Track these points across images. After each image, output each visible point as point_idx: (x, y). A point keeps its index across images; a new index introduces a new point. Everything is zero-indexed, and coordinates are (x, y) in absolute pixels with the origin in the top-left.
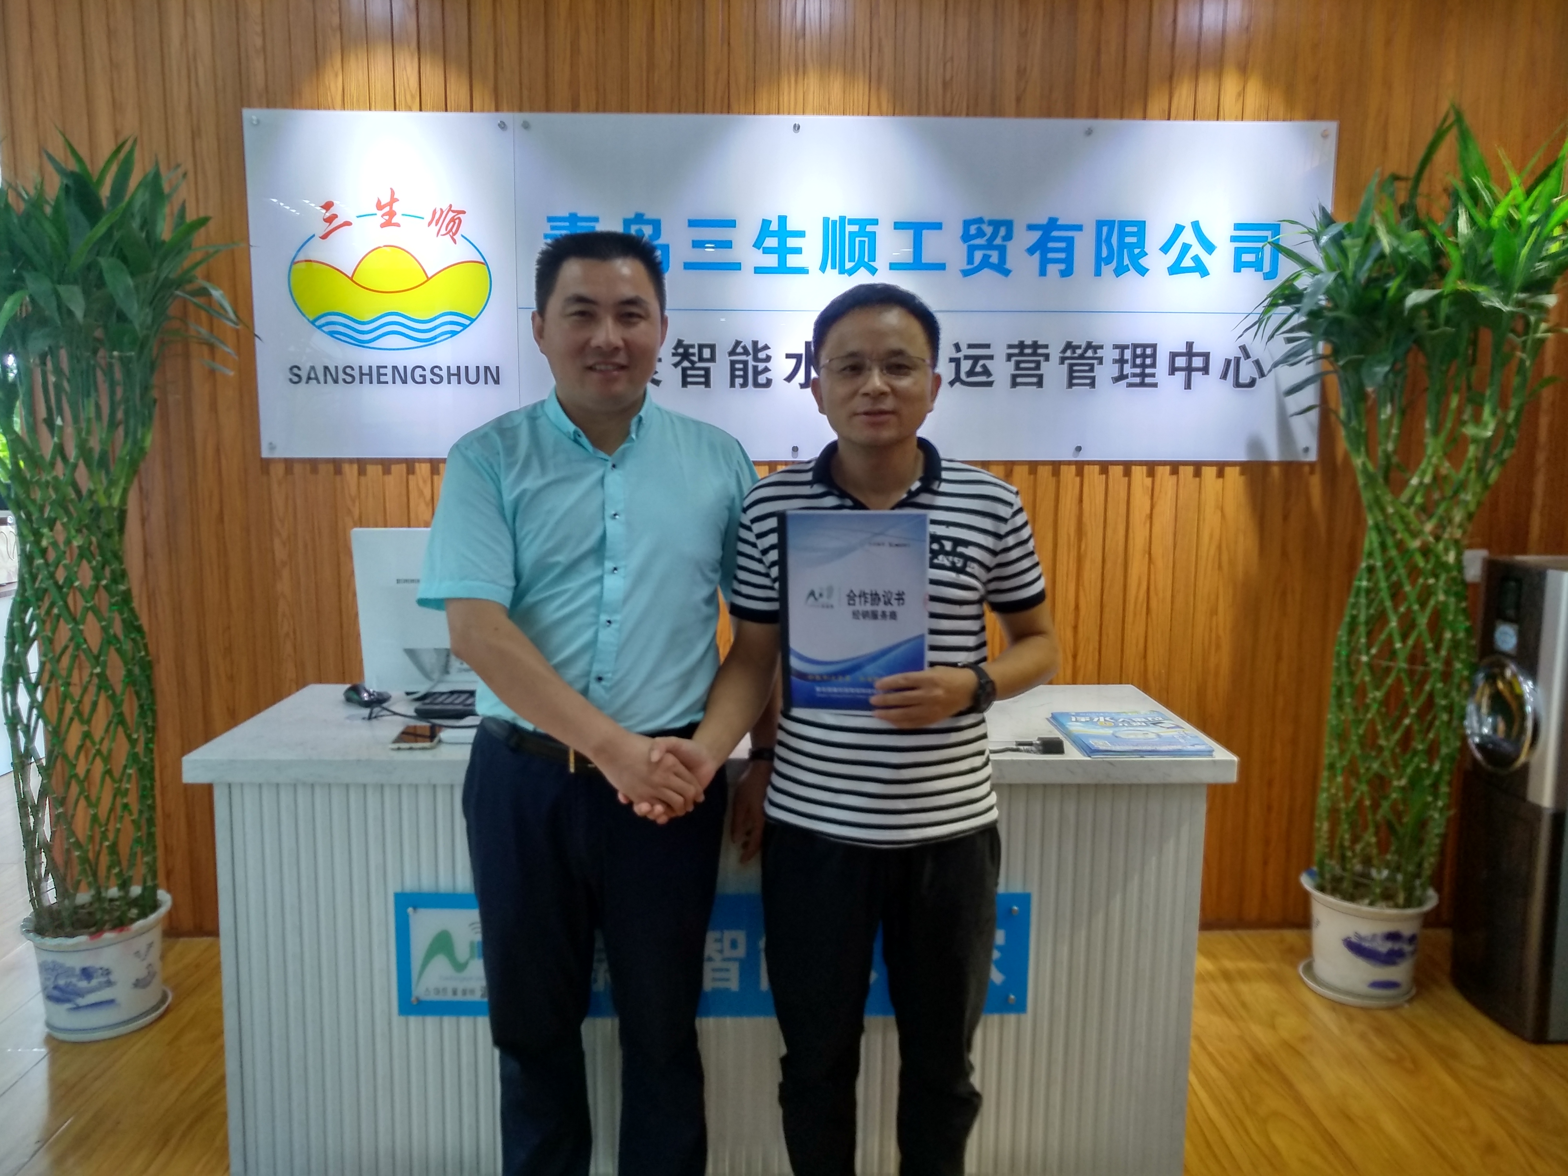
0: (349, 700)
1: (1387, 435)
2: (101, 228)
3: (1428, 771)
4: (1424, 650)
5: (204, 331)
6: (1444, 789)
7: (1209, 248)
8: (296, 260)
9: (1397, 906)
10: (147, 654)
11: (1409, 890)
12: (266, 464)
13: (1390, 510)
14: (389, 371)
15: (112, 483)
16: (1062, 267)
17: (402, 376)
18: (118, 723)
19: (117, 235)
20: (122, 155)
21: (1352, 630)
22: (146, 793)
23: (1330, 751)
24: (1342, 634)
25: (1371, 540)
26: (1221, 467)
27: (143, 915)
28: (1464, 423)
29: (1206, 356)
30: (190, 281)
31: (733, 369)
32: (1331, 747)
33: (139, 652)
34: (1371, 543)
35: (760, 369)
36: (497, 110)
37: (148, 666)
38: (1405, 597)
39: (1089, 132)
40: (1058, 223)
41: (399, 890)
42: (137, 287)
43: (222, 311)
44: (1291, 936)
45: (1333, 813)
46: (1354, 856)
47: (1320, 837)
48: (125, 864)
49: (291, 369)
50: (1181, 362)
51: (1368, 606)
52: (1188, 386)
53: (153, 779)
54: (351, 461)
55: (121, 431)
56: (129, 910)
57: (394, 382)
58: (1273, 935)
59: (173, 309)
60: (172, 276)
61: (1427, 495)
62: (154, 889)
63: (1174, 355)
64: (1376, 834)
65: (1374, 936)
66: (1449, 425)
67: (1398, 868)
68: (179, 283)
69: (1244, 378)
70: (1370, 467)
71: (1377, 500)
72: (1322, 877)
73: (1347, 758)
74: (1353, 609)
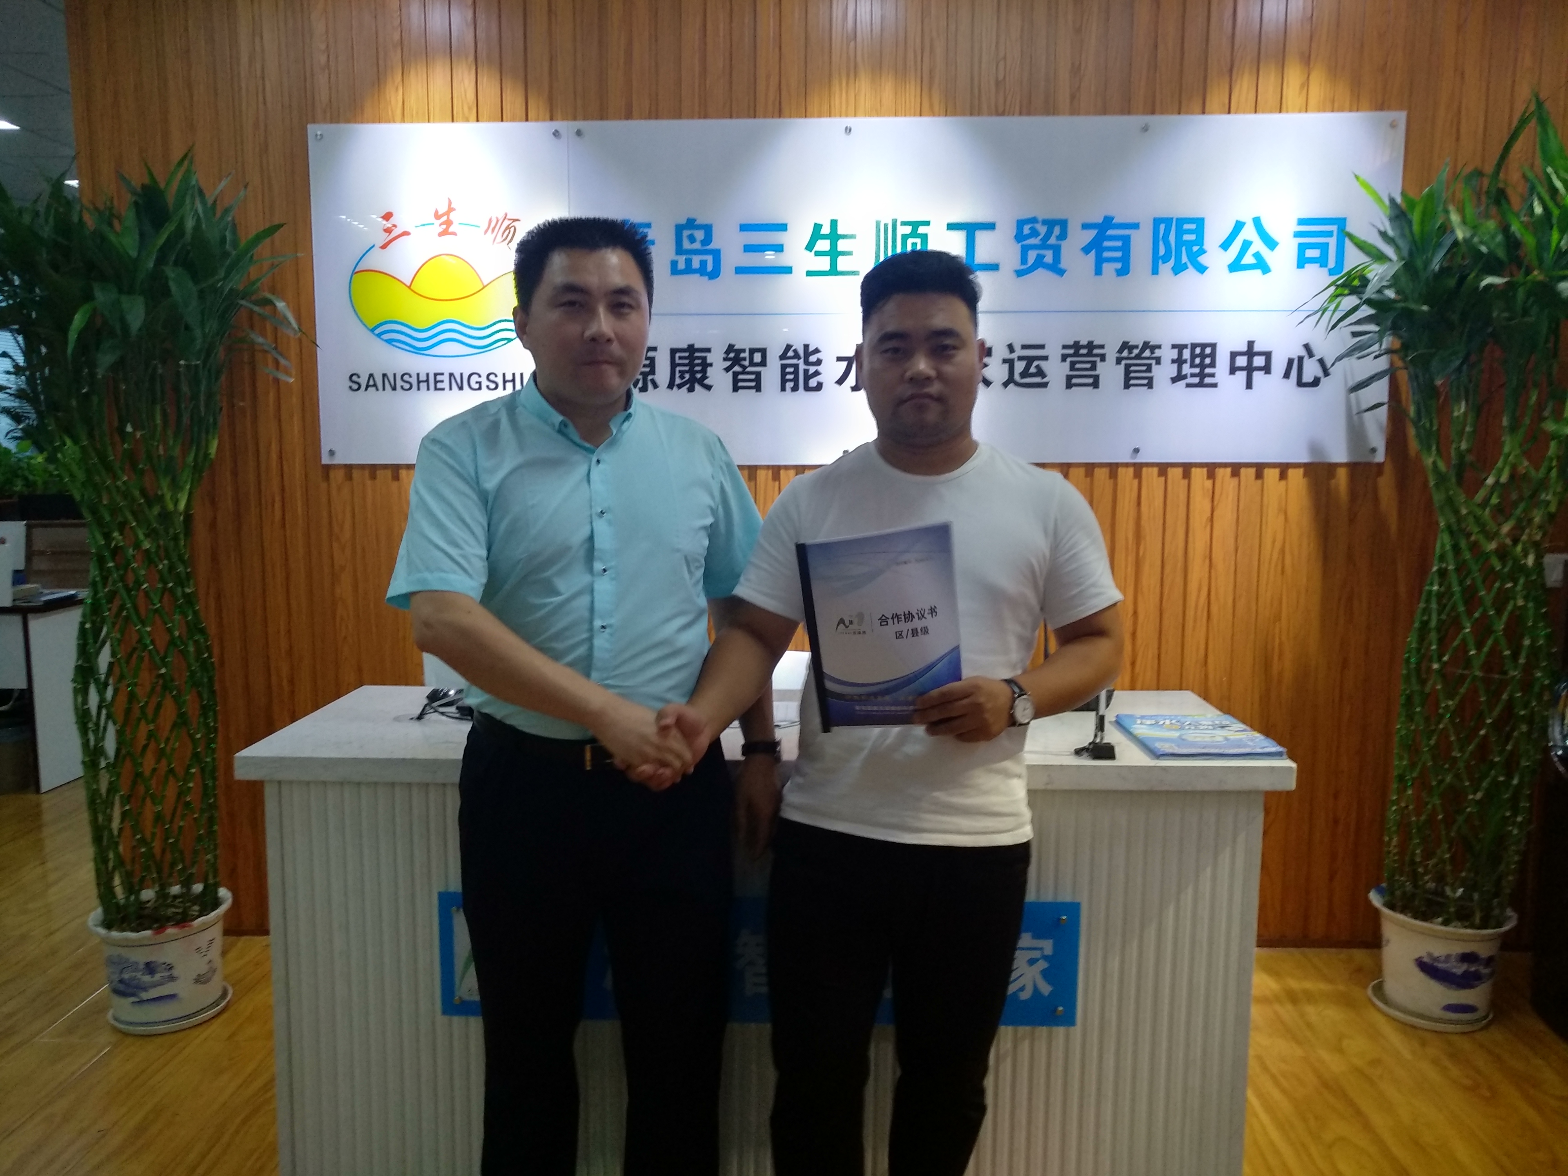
1: (1461, 433)
3: (1507, 784)
4: (1501, 657)
5: (268, 344)
6: (1524, 804)
7: (1272, 244)
8: (357, 270)
9: (1473, 926)
10: (211, 655)
11: (1487, 910)
12: (328, 468)
13: (1464, 511)
14: (446, 378)
15: (179, 487)
16: (1119, 266)
17: (458, 383)
18: (181, 725)
21: (1423, 636)
22: (209, 792)
23: (1399, 763)
24: (1412, 640)
25: (1444, 542)
26: (1284, 469)
27: (205, 912)
28: (1544, 419)
29: (1268, 355)
30: (255, 292)
31: (784, 374)
32: (1401, 758)
33: (203, 654)
34: (1443, 546)
35: (811, 372)
36: (552, 119)
37: (210, 668)
38: (1480, 602)
39: (1145, 129)
40: (1114, 221)
41: (442, 890)
43: (285, 322)
44: (1360, 955)
45: (1404, 827)
46: (1427, 872)
47: (1389, 852)
48: (188, 858)
49: (351, 375)
50: (1242, 361)
51: (1440, 613)
52: (1249, 385)
53: (213, 779)
56: (191, 906)
57: (451, 389)
58: (1341, 954)
59: (240, 317)
60: (238, 287)
61: (1504, 497)
62: (215, 887)
63: (1234, 355)
64: (1450, 850)
65: (1448, 957)
66: (1527, 421)
67: (1474, 886)
68: (244, 294)
69: (1307, 377)
70: (1442, 466)
71: (1450, 501)
72: (1392, 894)
73: (1418, 770)
74: (1423, 614)
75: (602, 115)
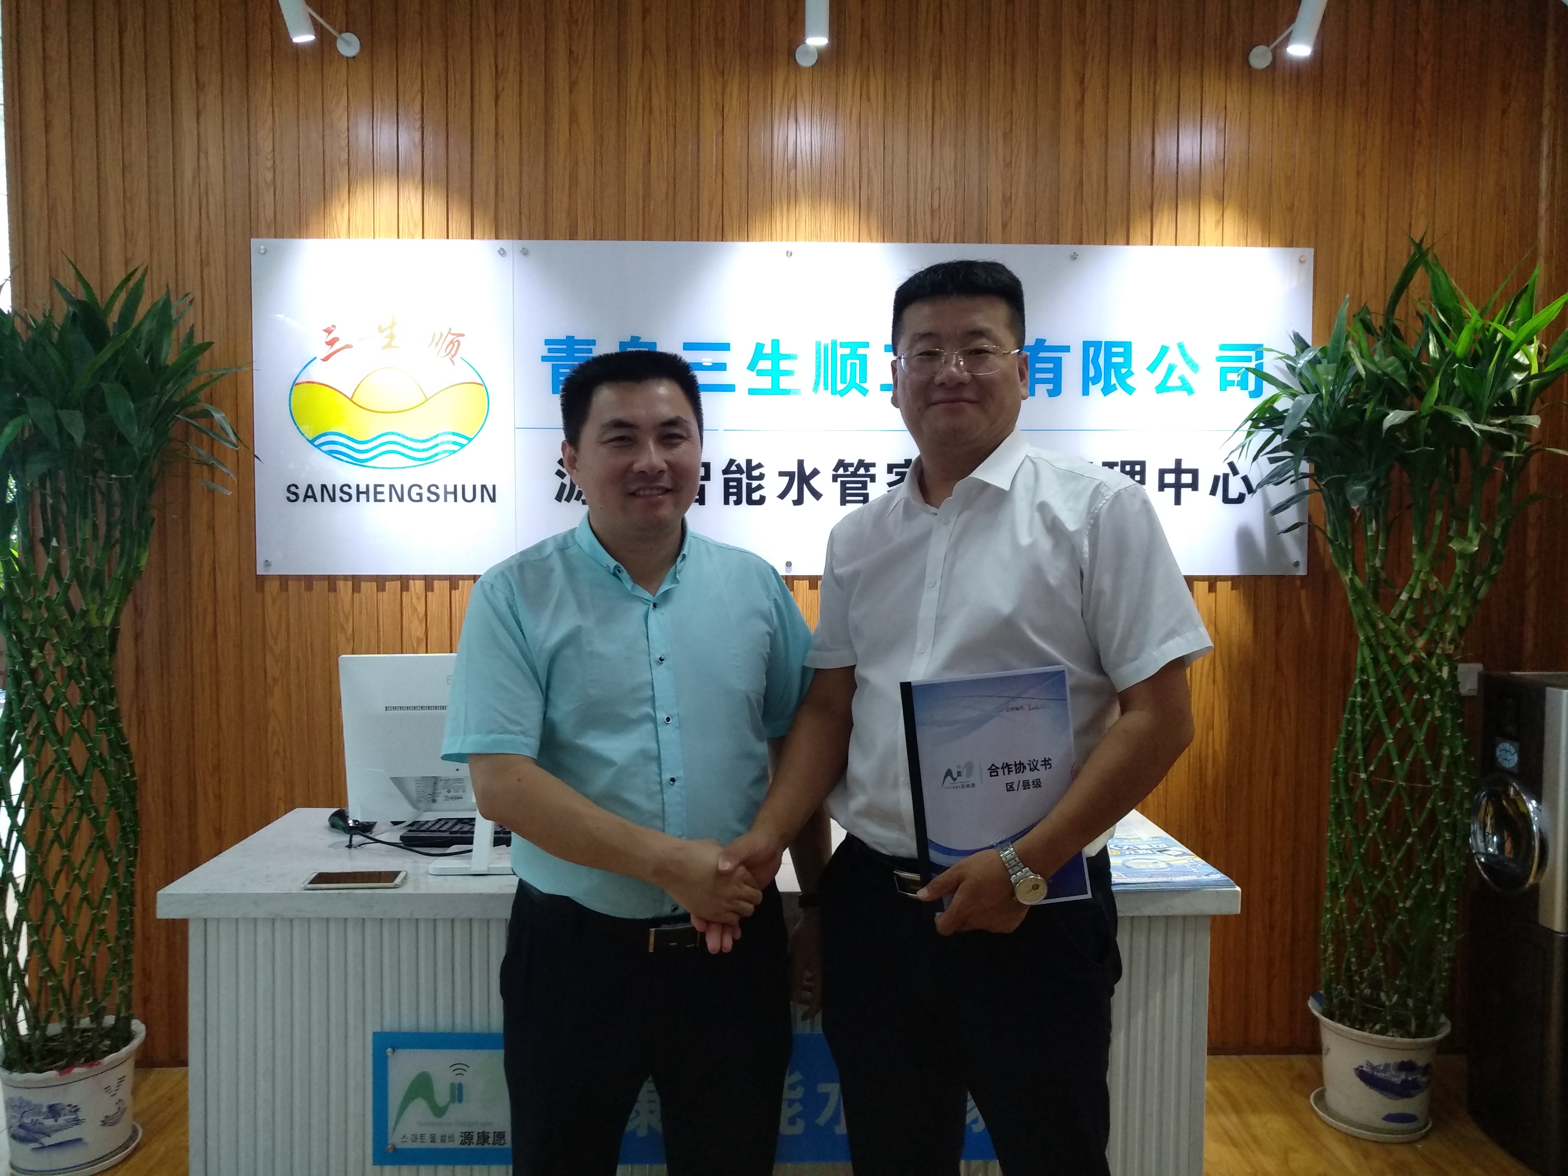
0: (333, 826)
1: (1375, 550)
2: (106, 354)
3: (1434, 891)
4: (1423, 766)
5: (204, 452)
6: (1451, 911)
7: (1194, 367)
8: (297, 382)
9: (1409, 1035)
10: (133, 774)
11: (1422, 1019)
12: (263, 578)
13: (1382, 626)
14: (386, 490)
15: (106, 602)
16: (1051, 386)
17: (399, 494)
18: (98, 848)
19: (121, 359)
20: (131, 284)
21: (1348, 747)
22: (125, 919)
23: (1332, 870)
24: (1339, 749)
25: (1363, 655)
26: (1213, 581)
27: (115, 1049)
28: (1450, 539)
29: (1195, 473)
30: (192, 404)
31: (727, 487)
32: (1333, 866)
33: (125, 773)
34: (1364, 659)
35: (754, 486)
36: (497, 238)
37: (132, 787)
38: (1401, 713)
39: (1074, 257)
40: (1046, 344)
41: (378, 1029)
42: (138, 410)
43: (224, 436)
44: (1300, 1062)
45: (1338, 934)
46: (1362, 980)
47: (1325, 960)
48: (99, 991)
49: (289, 486)
50: (1170, 478)
51: (1364, 723)
52: (1178, 501)
53: (132, 904)
54: (346, 578)
55: (118, 548)
56: (101, 1042)
57: (391, 500)
58: (1281, 1061)
59: (175, 431)
60: (176, 399)
61: (1418, 611)
62: (128, 1020)
63: (1162, 472)
64: (1384, 959)
65: (1387, 1066)
66: (1435, 541)
67: (1408, 993)
68: (183, 405)
69: (1233, 494)
70: (1358, 581)
71: (1367, 614)
72: (1330, 1000)
73: (1349, 878)
74: (1348, 725)
75: (547, 236)
